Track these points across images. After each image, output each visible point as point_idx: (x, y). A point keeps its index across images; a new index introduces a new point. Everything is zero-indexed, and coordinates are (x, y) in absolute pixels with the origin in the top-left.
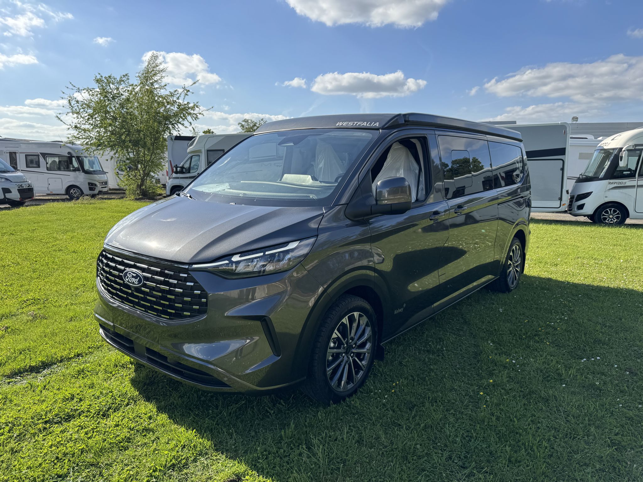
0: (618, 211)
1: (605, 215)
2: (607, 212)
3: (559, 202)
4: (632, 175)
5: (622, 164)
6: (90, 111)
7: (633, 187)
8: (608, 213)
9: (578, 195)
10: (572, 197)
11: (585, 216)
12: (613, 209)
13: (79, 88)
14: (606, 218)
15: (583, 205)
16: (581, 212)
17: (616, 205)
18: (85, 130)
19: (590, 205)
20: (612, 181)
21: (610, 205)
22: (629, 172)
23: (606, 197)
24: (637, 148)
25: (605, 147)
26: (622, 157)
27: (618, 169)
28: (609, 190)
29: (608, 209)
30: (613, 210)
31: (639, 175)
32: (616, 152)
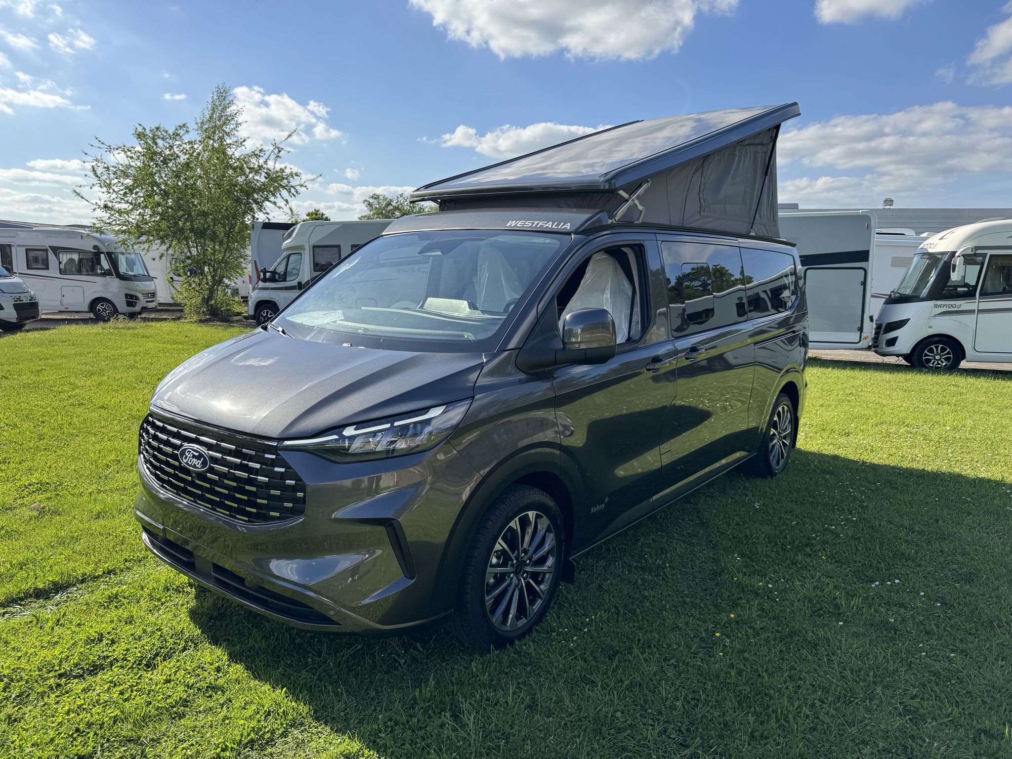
0: (948, 350)
1: (929, 356)
2: (931, 351)
3: (859, 334)
4: (970, 294)
5: (955, 277)
6: (129, 182)
7: (972, 312)
8: (933, 353)
9: (888, 324)
10: (879, 327)
11: (898, 356)
12: (941, 346)
13: (110, 146)
14: (931, 360)
15: (895, 339)
16: (891, 349)
17: (945, 339)
18: (120, 212)
19: (906, 340)
20: (939, 303)
21: (936, 339)
22: (966, 289)
23: (930, 327)
24: (979, 252)
25: (930, 251)
26: (954, 266)
27: (949, 284)
28: (935, 316)
29: (933, 346)
30: (941, 348)
31: (981, 295)
32: (946, 258)
